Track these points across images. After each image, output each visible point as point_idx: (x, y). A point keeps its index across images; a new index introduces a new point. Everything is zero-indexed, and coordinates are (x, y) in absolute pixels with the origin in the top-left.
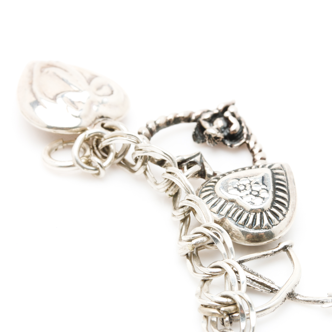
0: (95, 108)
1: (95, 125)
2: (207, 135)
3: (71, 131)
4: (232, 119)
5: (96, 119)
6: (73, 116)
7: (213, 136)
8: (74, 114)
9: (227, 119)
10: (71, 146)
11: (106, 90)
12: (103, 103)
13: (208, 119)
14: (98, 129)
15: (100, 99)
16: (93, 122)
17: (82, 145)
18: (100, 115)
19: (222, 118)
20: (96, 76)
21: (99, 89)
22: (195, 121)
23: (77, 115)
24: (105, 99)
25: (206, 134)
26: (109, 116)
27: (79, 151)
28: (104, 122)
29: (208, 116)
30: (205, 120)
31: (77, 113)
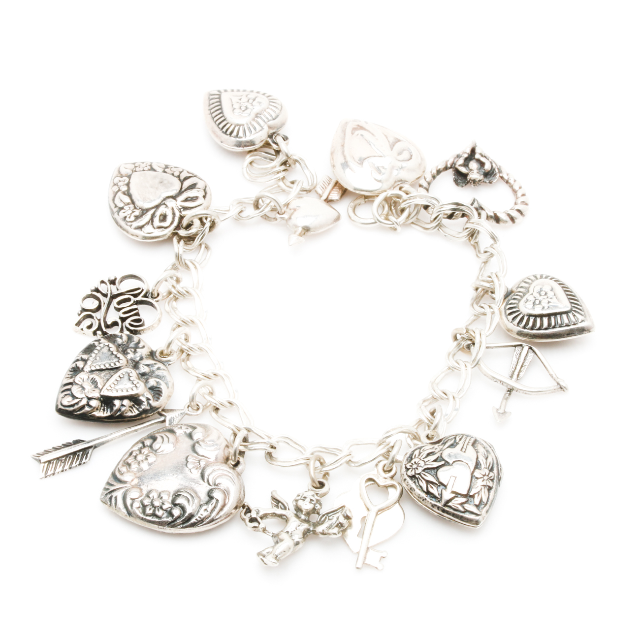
0: (395, 172)
1: (394, 188)
2: (472, 180)
3: (373, 194)
4: (483, 159)
5: (395, 182)
6: (375, 179)
7: (477, 180)
8: (377, 178)
9: (478, 161)
10: (373, 201)
11: (406, 155)
12: (402, 168)
13: (463, 164)
14: (396, 191)
15: (400, 164)
16: (393, 185)
17: (382, 202)
18: (399, 179)
19: (474, 161)
20: (399, 141)
21: (400, 154)
22: (451, 168)
23: (379, 179)
24: (404, 164)
25: (470, 179)
26: (407, 180)
27: (379, 206)
28: (402, 185)
29: (461, 161)
30: (460, 165)
31: (379, 177)
